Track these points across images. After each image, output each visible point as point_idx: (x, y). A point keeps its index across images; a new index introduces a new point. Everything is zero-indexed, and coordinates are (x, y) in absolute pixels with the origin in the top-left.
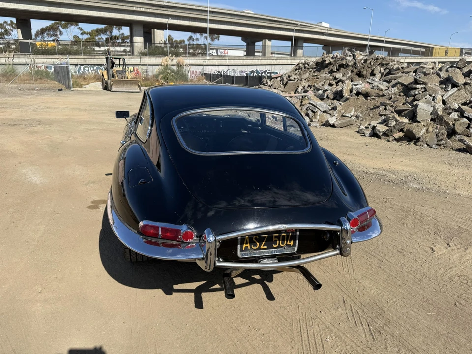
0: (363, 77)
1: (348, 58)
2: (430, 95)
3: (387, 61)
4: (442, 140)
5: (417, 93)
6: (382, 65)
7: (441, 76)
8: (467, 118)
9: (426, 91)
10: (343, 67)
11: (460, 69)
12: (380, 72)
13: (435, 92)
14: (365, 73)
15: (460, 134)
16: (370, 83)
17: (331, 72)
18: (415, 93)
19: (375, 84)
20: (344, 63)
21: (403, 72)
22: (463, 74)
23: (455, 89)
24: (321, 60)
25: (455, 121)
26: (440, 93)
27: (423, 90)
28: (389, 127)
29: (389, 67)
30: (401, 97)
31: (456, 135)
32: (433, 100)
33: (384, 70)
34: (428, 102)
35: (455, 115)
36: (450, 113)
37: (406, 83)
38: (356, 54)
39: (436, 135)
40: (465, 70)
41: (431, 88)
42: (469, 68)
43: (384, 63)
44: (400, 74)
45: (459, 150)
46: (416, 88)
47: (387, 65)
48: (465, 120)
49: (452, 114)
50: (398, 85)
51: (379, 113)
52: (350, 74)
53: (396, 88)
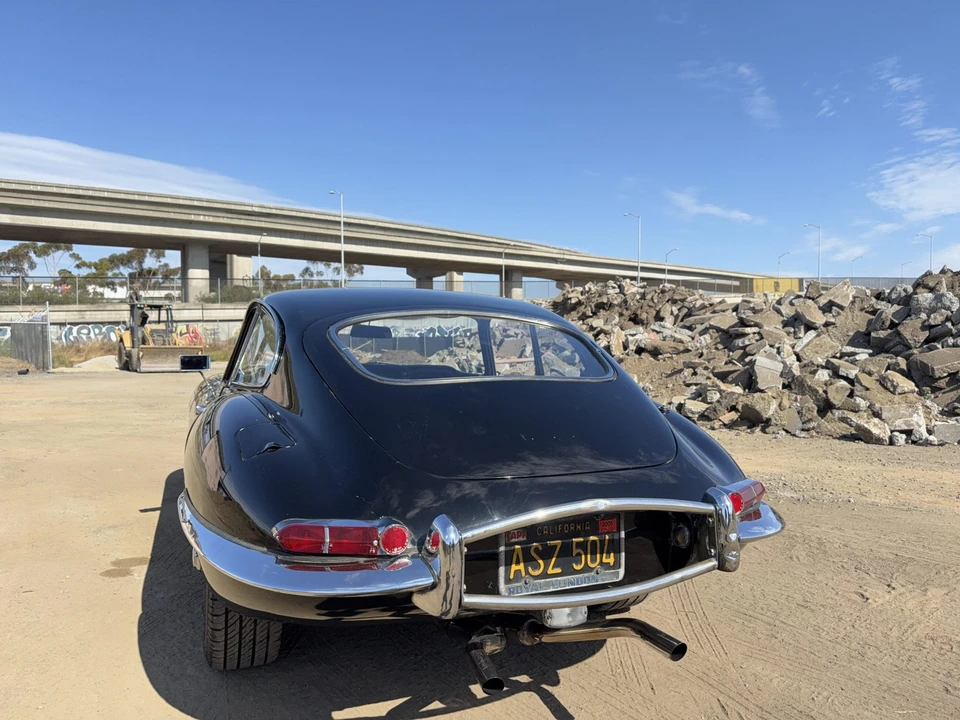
0: (643, 324)
1: (611, 291)
2: (771, 346)
3: (682, 295)
4: (810, 420)
5: (747, 343)
6: (674, 302)
7: (784, 312)
8: (846, 378)
9: (762, 338)
10: (604, 309)
11: (813, 299)
12: (672, 313)
13: (779, 339)
14: (644, 316)
15: (839, 409)
16: (658, 332)
17: (583, 317)
18: (743, 342)
19: (667, 332)
20: (605, 301)
21: (714, 312)
22: (820, 308)
23: (812, 334)
24: (562, 299)
25: (826, 384)
26: (788, 341)
27: (757, 337)
28: (709, 403)
29: (686, 304)
30: (720, 352)
31: (834, 411)
32: (779, 353)
33: (679, 310)
34: (769, 356)
35: (823, 375)
36: (814, 373)
37: (725, 327)
38: (624, 284)
39: (799, 413)
40: (823, 301)
41: (770, 334)
42: (829, 298)
43: (677, 297)
44: (708, 314)
45: (844, 437)
46: (745, 335)
47: (683, 300)
48: (843, 383)
49: (819, 372)
50: (711, 331)
51: (684, 382)
52: (617, 319)
53: (707, 336)
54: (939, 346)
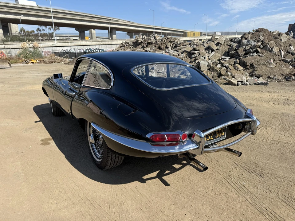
0: (162, 49)
1: (152, 38)
2: (202, 57)
3: (173, 40)
4: (216, 79)
5: (196, 56)
6: (171, 42)
7: (205, 46)
8: (225, 67)
9: (200, 54)
10: (150, 44)
11: (213, 42)
12: (171, 46)
13: (204, 54)
14: (162, 47)
15: (224, 76)
16: (168, 52)
17: (143, 47)
18: (195, 56)
19: (171, 53)
20: (150, 42)
21: (183, 45)
22: (215, 44)
23: (213, 53)
24: (135, 41)
25: (220, 69)
26: (207, 55)
27: (198, 54)
28: (187, 76)
29: (175, 43)
30: (188, 59)
31: (222, 76)
32: (205, 59)
33: (173, 45)
34: (202, 60)
35: (219, 66)
36: (217, 65)
37: (189, 51)
38: (155, 36)
39: (212, 77)
40: (216, 42)
41: (202, 53)
42: (218, 41)
43: (172, 40)
44: (182, 47)
45: (225, 84)
46: (195, 53)
47: (174, 41)
48: (224, 68)
49: (218, 65)
50: (185, 52)
51: (178, 69)
52: (154, 48)
53: (184, 54)
54: (248, 56)
